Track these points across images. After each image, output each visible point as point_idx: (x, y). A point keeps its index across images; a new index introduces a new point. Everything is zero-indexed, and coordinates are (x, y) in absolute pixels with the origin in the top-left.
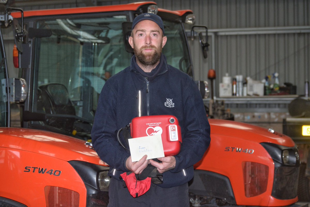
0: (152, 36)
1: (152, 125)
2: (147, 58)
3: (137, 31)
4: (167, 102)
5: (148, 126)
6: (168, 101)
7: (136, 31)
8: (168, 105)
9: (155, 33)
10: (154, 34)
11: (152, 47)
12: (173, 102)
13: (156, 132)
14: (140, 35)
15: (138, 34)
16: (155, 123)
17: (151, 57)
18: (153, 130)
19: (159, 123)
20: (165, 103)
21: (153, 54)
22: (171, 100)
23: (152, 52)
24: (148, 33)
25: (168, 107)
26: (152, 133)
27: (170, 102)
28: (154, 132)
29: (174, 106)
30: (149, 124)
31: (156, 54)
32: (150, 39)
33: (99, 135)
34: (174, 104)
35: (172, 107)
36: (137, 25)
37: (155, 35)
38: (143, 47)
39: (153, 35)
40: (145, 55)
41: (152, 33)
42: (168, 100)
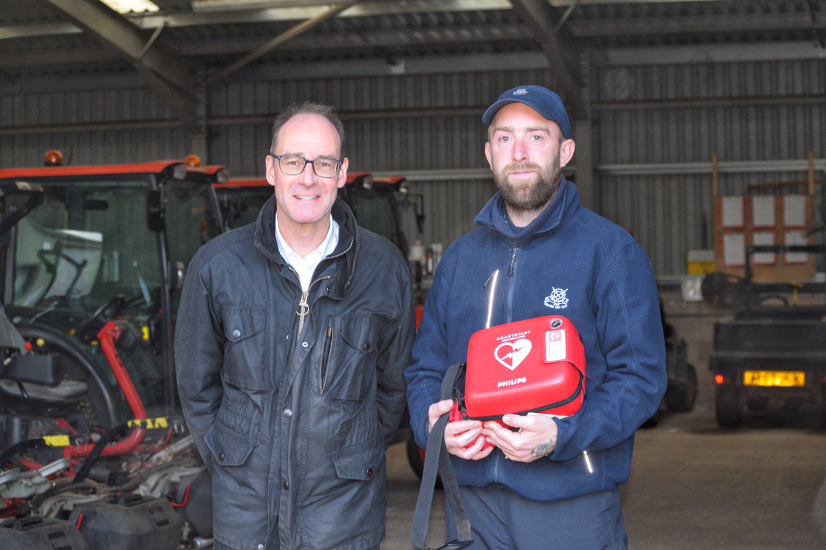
0: (531, 141)
1: (510, 339)
2: (521, 193)
3: (494, 132)
4: (552, 297)
5: (501, 342)
6: (556, 295)
7: (494, 129)
8: (553, 304)
9: (537, 133)
10: (535, 136)
11: (531, 166)
12: (566, 297)
13: (517, 350)
14: (502, 140)
15: (497, 138)
16: (516, 335)
17: (528, 192)
18: (511, 348)
19: (526, 333)
20: (547, 298)
21: (534, 183)
22: (563, 292)
23: (530, 178)
24: (520, 135)
25: (552, 307)
26: (508, 352)
27: (561, 296)
28: (512, 352)
29: (566, 306)
30: (502, 338)
31: (541, 183)
32: (524, 148)
33: (413, 374)
34: (567, 300)
35: (563, 307)
36: (497, 115)
37: (537, 138)
38: (507, 167)
39: (533, 138)
40: (514, 185)
41: (530, 134)
42: (556, 293)
